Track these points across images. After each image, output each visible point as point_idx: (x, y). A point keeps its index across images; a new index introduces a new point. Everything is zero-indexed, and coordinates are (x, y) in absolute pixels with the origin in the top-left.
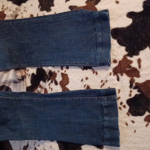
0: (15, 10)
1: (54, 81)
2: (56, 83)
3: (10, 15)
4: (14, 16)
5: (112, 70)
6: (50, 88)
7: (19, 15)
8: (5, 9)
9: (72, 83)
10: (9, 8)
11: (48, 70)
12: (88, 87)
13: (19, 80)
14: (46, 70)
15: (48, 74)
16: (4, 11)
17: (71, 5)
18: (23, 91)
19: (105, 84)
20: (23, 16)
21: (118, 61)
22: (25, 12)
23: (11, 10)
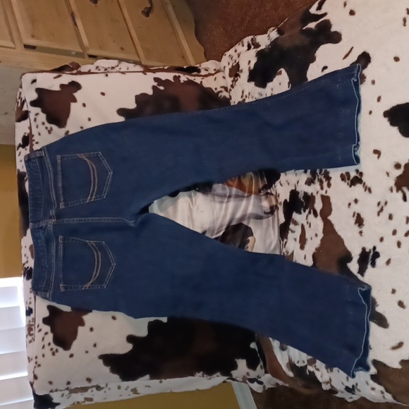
1: (312, 212)
2: (315, 215)
5: (394, 183)
6: (307, 223)
8: (246, 97)
9: (336, 212)
11: (303, 191)
12: (359, 215)
13: (265, 213)
15: (303, 199)
16: (244, 100)
19: (384, 208)
21: (403, 165)
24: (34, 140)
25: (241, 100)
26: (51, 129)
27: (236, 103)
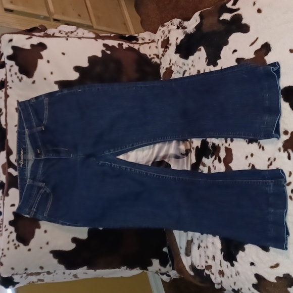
0: (181, 65)
1: (217, 158)
2: (220, 161)
3: (177, 72)
4: (182, 73)
5: (282, 145)
6: (213, 166)
7: (187, 71)
9: (236, 161)
10: (176, 63)
11: (211, 142)
12: (253, 166)
13: (181, 154)
14: (209, 143)
15: (211, 148)
16: (171, 67)
17: (239, 57)
18: (186, 169)
19: (273, 163)
20: (191, 72)
21: (290, 132)
22: (193, 66)
23: (178, 65)
24: (8, 86)
25: (168, 66)
26: (22, 78)
27: (165, 68)
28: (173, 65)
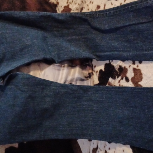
0: (80, 3)
1: (124, 78)
2: (127, 80)
3: (76, 9)
4: (80, 10)
7: (84, 7)
9: (146, 80)
10: (74, 2)
11: (117, 65)
14: (115, 66)
15: (118, 70)
16: (69, 5)
20: (89, 8)
22: (91, 3)
23: (76, 3)
25: (66, 5)
27: (63, 7)
28: (70, 3)
